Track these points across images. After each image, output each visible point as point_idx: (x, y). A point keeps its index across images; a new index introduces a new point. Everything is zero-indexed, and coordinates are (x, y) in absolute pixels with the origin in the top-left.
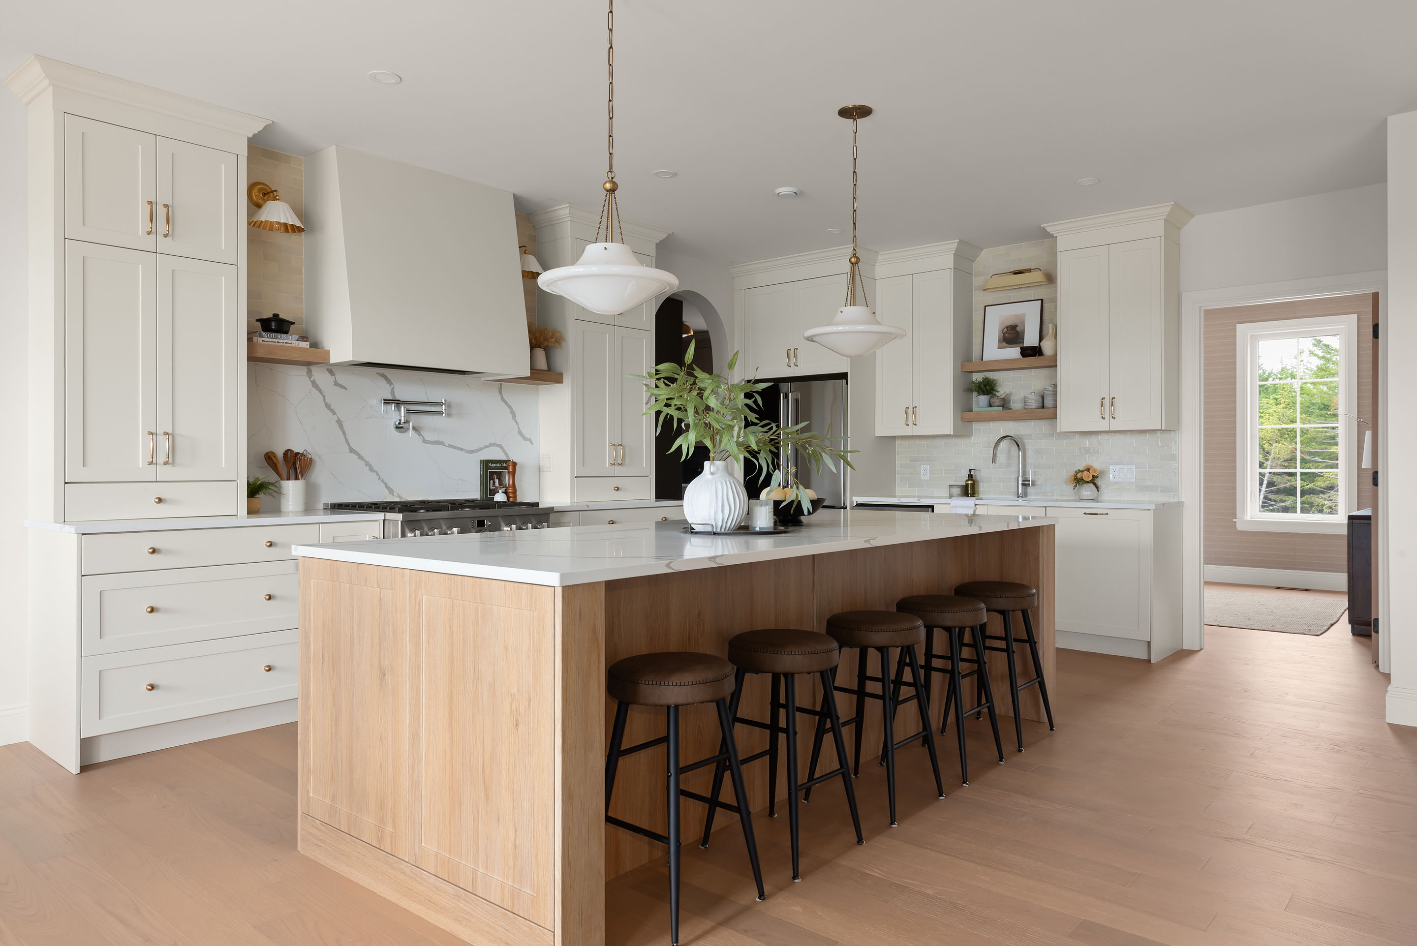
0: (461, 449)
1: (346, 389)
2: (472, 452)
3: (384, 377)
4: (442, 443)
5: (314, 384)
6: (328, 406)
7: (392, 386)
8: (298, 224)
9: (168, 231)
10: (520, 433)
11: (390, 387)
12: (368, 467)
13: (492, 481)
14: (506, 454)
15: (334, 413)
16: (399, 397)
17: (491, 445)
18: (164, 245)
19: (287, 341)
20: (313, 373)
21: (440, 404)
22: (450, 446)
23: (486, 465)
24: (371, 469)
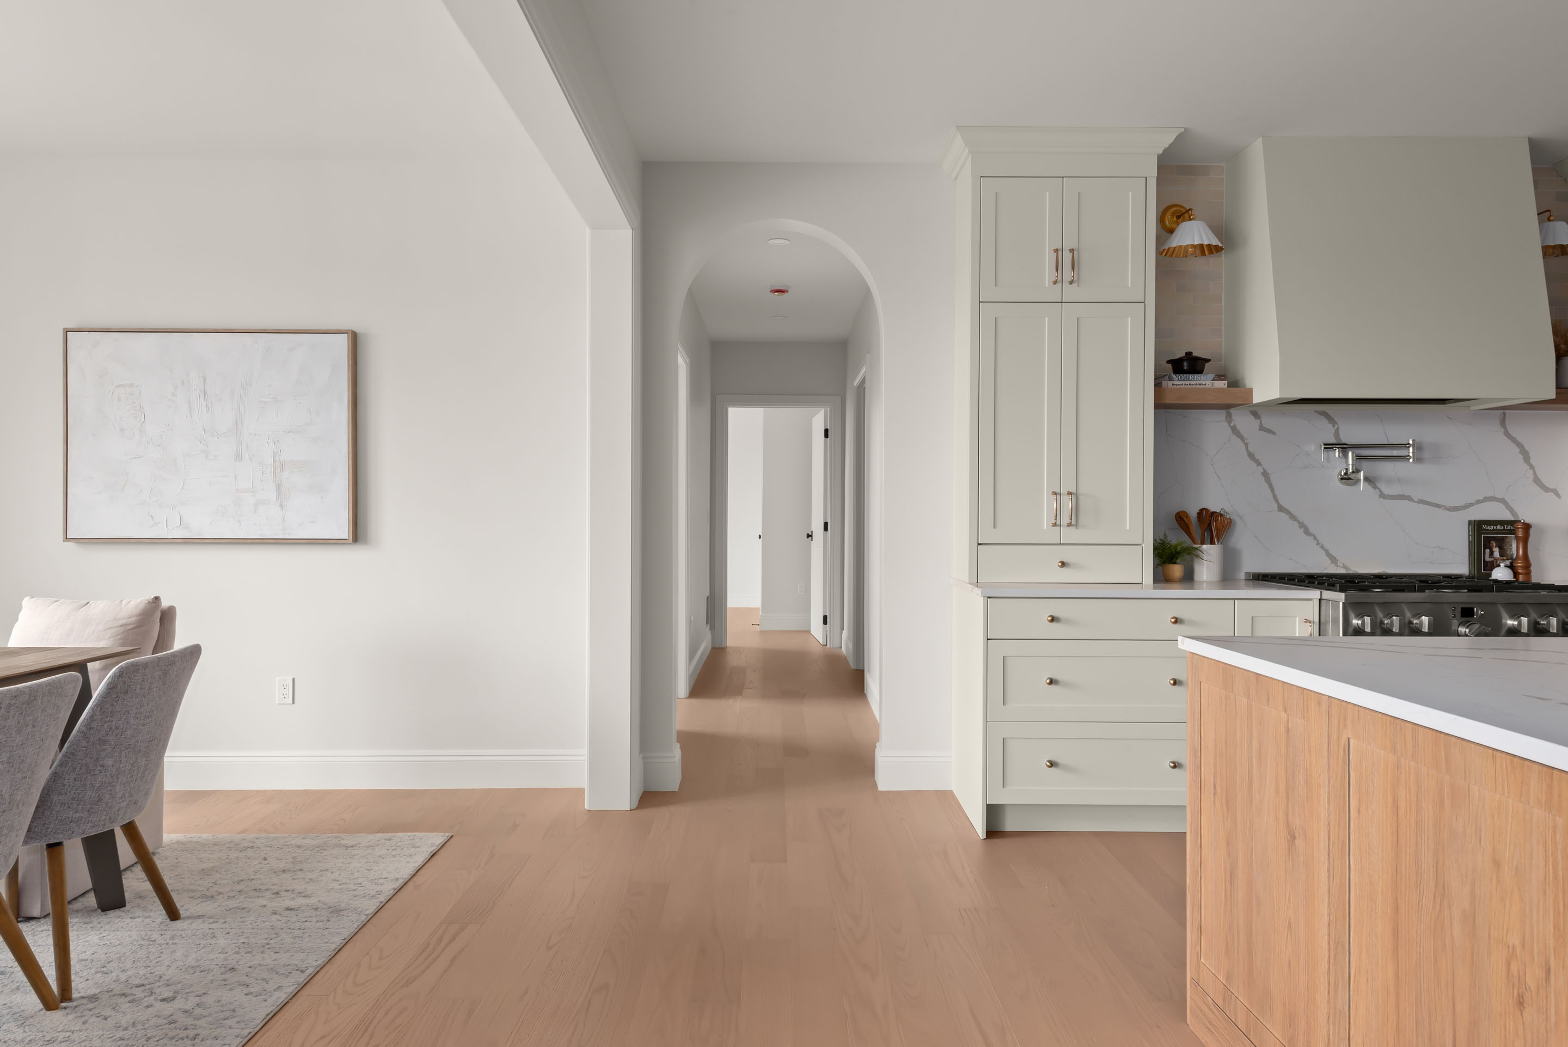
0: (1438, 506)
1: (1274, 433)
2: (1456, 509)
3: (1325, 417)
4: (1409, 498)
5: (1235, 430)
6: (1251, 456)
7: (1336, 426)
8: (1215, 242)
9: (1073, 277)
10: (1537, 481)
11: (1334, 427)
12: (1302, 529)
13: (1488, 551)
14: (1512, 511)
15: (1259, 464)
16: (1345, 439)
17: (1486, 499)
18: (1070, 292)
19: (1200, 382)
20: (1234, 417)
21: (1406, 446)
22: (1421, 502)
23: (1478, 527)
24: (1307, 532)
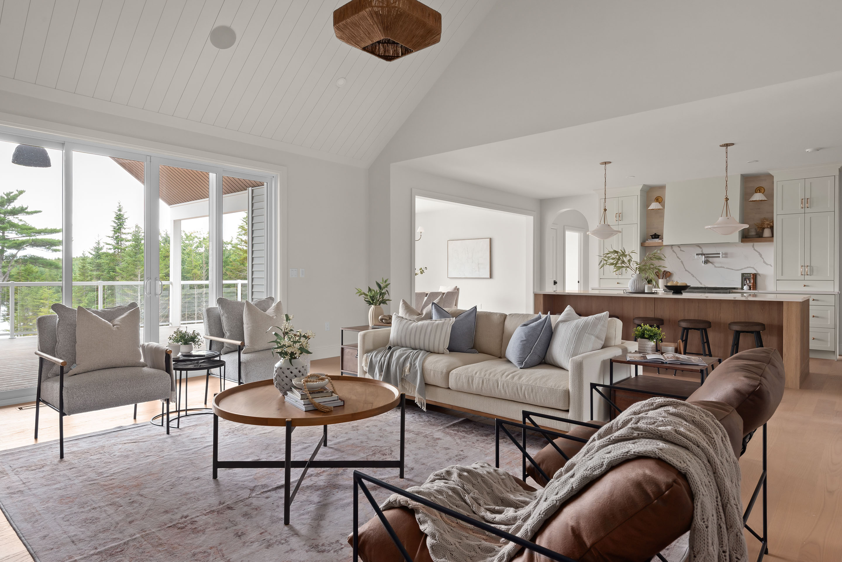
0: (733, 269)
1: (685, 252)
2: (738, 270)
3: (699, 247)
4: (723, 267)
5: (673, 251)
6: (678, 257)
10: (764, 262)
11: (701, 250)
14: (756, 271)
15: (680, 259)
16: (704, 253)
17: (748, 267)
20: (674, 248)
21: (719, 254)
22: (727, 268)
23: (743, 275)
24: (693, 276)
